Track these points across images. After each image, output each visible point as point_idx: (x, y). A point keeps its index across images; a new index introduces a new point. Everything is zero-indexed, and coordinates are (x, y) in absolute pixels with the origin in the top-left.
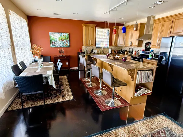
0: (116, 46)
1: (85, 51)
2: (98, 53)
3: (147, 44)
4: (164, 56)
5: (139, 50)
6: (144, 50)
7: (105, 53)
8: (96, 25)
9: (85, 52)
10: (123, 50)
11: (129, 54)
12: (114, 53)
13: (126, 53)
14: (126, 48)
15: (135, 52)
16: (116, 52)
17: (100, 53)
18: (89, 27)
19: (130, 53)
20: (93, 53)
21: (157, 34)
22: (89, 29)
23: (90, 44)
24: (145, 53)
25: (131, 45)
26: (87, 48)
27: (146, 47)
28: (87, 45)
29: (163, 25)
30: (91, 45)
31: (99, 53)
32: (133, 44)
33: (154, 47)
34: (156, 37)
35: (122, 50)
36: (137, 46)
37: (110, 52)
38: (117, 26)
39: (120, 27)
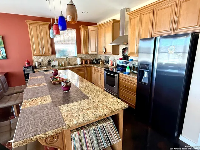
0: (87, 53)
1: (36, 63)
2: (60, 65)
3: (125, 50)
4: (145, 71)
5: (115, 59)
6: (121, 59)
7: (71, 64)
9: (37, 65)
11: (105, 64)
12: (85, 63)
13: (101, 63)
15: (111, 62)
17: (63, 65)
18: (38, 26)
20: (51, 65)
21: (134, 35)
22: (38, 29)
23: (43, 53)
25: (105, 52)
26: (41, 59)
28: (38, 54)
29: (141, 20)
30: (45, 54)
31: (62, 64)
32: (107, 50)
33: (133, 54)
34: (134, 39)
35: (96, 58)
36: (112, 53)
37: (79, 62)
38: (84, 26)
39: (88, 26)
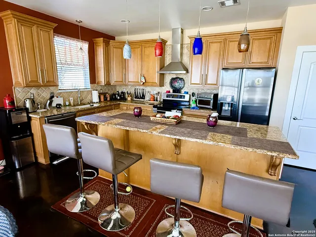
0: (108, 84)
2: (67, 103)
3: (173, 80)
5: (159, 93)
7: (84, 102)
8: (56, 25)
9: (28, 106)
10: (120, 92)
12: (105, 100)
13: (129, 99)
14: (125, 87)
15: (151, 96)
16: (108, 99)
17: (72, 104)
18: (34, 28)
19: (138, 98)
20: (54, 104)
24: (173, 97)
27: (172, 86)
29: (208, 48)
30: (48, 84)
31: (70, 103)
32: (149, 80)
33: (196, 85)
35: (118, 92)
36: (158, 83)
37: (96, 99)
38: (106, 39)
39: (111, 41)
